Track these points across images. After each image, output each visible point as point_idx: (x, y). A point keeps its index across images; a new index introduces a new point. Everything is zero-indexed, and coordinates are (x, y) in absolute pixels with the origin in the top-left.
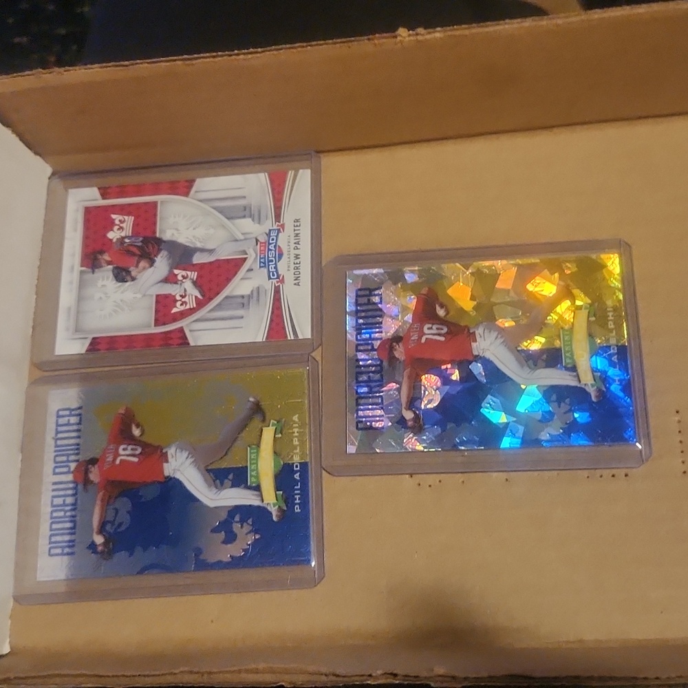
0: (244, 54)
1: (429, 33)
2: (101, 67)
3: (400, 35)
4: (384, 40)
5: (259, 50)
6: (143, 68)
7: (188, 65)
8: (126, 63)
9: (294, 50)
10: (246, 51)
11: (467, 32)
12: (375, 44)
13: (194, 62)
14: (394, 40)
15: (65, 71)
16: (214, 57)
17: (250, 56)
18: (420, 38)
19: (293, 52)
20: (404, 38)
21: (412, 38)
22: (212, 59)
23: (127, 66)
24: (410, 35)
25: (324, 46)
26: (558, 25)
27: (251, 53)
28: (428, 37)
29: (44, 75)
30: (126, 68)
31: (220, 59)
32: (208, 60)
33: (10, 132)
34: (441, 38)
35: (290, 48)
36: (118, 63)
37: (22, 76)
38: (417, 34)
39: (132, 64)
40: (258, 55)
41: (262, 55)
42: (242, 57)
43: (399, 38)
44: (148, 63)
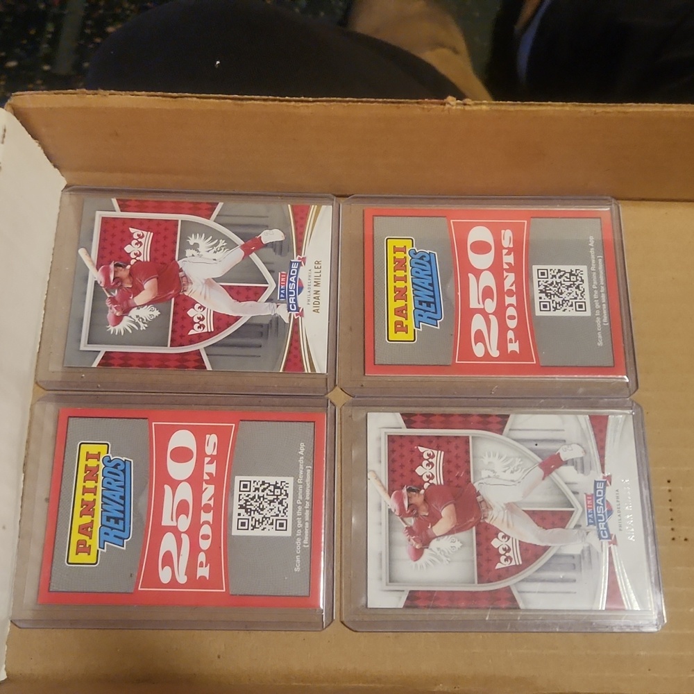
0: (295, 101)
1: (476, 104)
2: (148, 96)
3: (449, 103)
4: (434, 106)
5: (311, 99)
6: (192, 103)
7: (238, 105)
8: (175, 94)
9: (345, 104)
10: (297, 98)
11: (512, 108)
12: (423, 108)
13: (245, 102)
14: (442, 106)
15: (110, 94)
16: (264, 100)
17: (301, 104)
18: (467, 108)
19: (344, 106)
20: (453, 106)
21: (459, 107)
22: (263, 103)
23: (176, 97)
24: (457, 104)
25: (374, 104)
26: (596, 113)
27: (302, 101)
28: (475, 108)
29: (88, 96)
30: (174, 99)
31: (270, 103)
32: (258, 102)
33: (37, 144)
34: (487, 111)
35: (340, 101)
36: (165, 94)
37: (64, 94)
38: (465, 104)
39: (181, 97)
40: (310, 104)
41: (312, 104)
42: (293, 103)
43: (447, 106)
44: (198, 97)
